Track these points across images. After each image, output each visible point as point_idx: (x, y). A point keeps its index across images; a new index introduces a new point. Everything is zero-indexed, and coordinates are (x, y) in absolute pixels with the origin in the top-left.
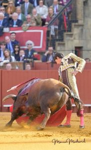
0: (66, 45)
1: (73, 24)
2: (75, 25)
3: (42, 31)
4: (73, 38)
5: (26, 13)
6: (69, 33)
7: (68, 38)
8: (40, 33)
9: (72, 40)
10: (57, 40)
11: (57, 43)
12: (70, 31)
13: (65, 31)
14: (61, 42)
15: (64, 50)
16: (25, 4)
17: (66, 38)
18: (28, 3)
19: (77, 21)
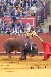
0: (45, 25)
1: (48, 15)
2: (49, 16)
3: (34, 19)
4: (48, 22)
5: (27, 10)
6: (46, 19)
7: (46, 22)
8: (33, 19)
9: (48, 23)
10: (41, 23)
11: (41, 24)
12: (47, 18)
13: (44, 18)
14: (42, 24)
15: (44, 27)
16: (26, 6)
17: (45, 22)
18: (28, 6)
19: (49, 14)
